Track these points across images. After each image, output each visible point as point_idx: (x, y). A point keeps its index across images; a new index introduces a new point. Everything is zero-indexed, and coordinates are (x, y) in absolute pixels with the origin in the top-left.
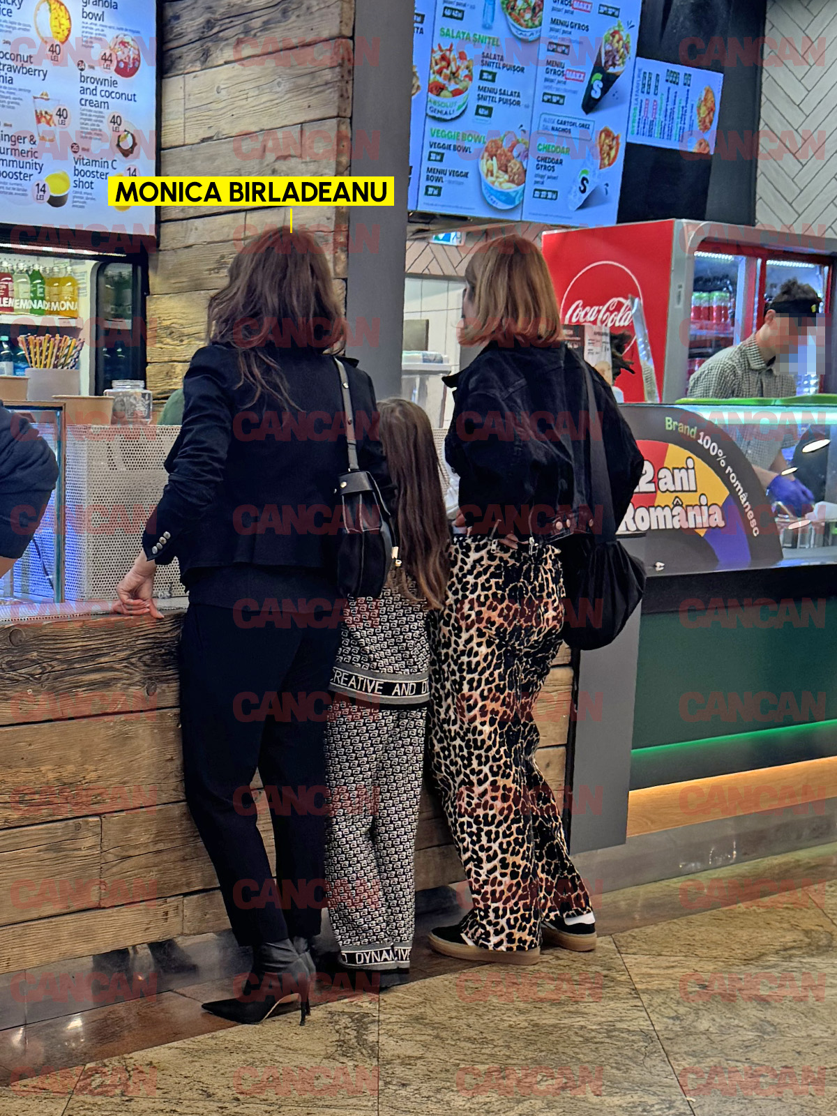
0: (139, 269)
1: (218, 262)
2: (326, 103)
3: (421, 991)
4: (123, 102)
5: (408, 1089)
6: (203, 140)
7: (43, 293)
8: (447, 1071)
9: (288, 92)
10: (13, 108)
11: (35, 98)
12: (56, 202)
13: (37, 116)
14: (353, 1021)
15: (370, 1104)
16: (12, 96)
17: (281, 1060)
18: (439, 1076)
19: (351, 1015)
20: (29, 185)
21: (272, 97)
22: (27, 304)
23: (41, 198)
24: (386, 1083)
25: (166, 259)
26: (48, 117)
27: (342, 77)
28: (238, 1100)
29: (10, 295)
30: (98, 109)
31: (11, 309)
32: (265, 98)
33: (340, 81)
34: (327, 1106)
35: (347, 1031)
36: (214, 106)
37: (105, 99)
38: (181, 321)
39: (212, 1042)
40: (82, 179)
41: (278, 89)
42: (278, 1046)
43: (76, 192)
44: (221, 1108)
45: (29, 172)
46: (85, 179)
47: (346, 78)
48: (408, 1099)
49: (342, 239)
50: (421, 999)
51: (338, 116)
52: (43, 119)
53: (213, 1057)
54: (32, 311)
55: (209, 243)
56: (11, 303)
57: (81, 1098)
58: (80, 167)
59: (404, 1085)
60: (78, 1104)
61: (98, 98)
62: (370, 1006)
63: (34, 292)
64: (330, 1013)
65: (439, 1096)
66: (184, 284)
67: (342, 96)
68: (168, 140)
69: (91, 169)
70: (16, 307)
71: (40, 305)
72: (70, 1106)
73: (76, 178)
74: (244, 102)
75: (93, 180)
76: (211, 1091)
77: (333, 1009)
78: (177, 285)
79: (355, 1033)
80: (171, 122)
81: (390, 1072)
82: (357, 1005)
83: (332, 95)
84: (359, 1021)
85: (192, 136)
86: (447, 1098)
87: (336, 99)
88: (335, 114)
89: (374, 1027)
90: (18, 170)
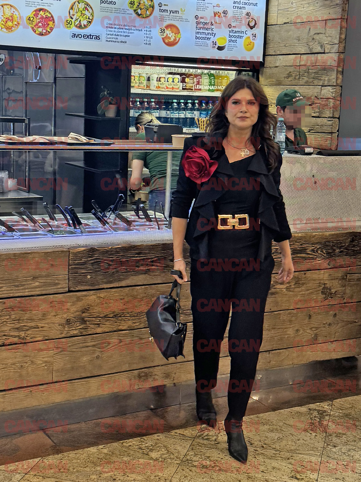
0: (255, 74)
1: (288, 74)
2: (336, 13)
3: (351, 402)
4: (252, 6)
5: (336, 448)
6: (285, 23)
7: (214, 83)
8: (355, 441)
9: (321, 6)
10: (205, 11)
11: (214, 6)
12: (220, 48)
13: (214, 14)
14: (319, 414)
15: (319, 454)
16: (204, 6)
17: (284, 430)
18: (351, 443)
19: (318, 411)
20: (209, 42)
21: (314, 8)
22: (207, 88)
23: (214, 47)
24: (328, 445)
25: (267, 71)
26: (219, 14)
27: (344, 2)
28: (263, 447)
29: (200, 83)
30: (240, 10)
31: (200, 90)
32: (311, 8)
33: (343, 4)
34: (300, 454)
35: (315, 418)
36: (290, 9)
37: (244, 6)
38: (272, 97)
39: (257, 419)
40: (232, 39)
41: (317, 5)
42: (284, 423)
43: (229, 44)
44: (256, 450)
45: (209, 36)
46: (233, 39)
47: (345, 2)
48: (335, 453)
49: (340, 69)
50: (350, 406)
51: (341, 18)
52: (217, 15)
53: (256, 426)
54: (209, 90)
55: (285, 66)
56: (200, 87)
57: (198, 440)
58: (231, 34)
59: (335, 446)
60: (196, 444)
61: (241, 6)
62: (327, 407)
63: (211, 82)
64: (310, 409)
65: (349, 453)
66: (274, 82)
67: (343, 10)
68: (270, 22)
69: (236, 35)
70: (202, 89)
71: (212, 88)
72: (193, 444)
73: (230, 39)
74: (303, 9)
75: (237, 39)
76: (252, 442)
77: (311, 408)
78: (271, 82)
79: (318, 420)
80: (272, 15)
81: (330, 440)
82: (322, 406)
83: (339, 10)
84: (321, 414)
85: (281, 21)
86: (352, 454)
87: (340, 11)
88: (340, 18)
89: (327, 418)
90: (205, 36)
